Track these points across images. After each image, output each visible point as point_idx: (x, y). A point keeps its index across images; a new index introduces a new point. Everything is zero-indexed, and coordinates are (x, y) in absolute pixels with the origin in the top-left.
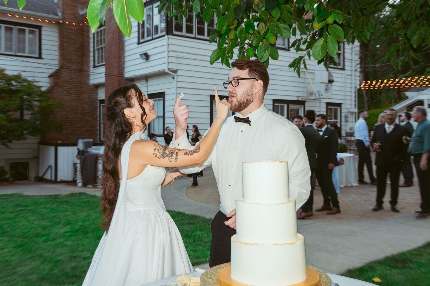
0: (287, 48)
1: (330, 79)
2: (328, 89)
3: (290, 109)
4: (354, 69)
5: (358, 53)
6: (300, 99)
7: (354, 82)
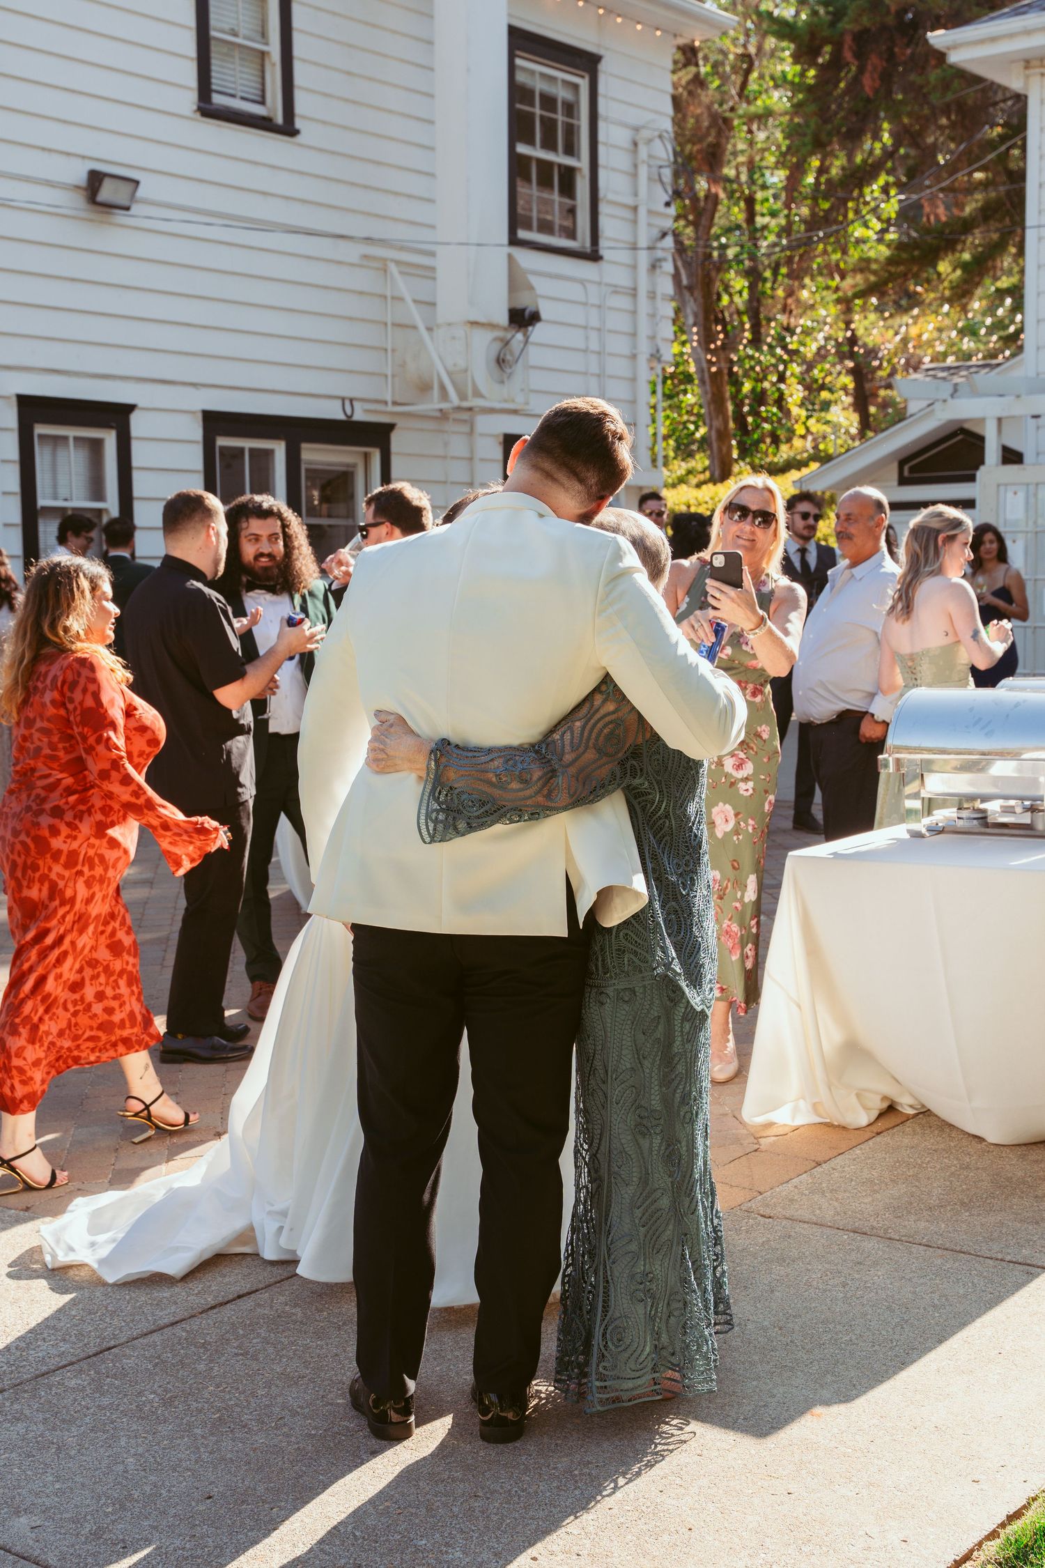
0: (279, 119)
1: (519, 304)
2: (508, 357)
3: (303, 467)
4: (644, 259)
5: (667, 174)
6: (359, 416)
7: (644, 329)
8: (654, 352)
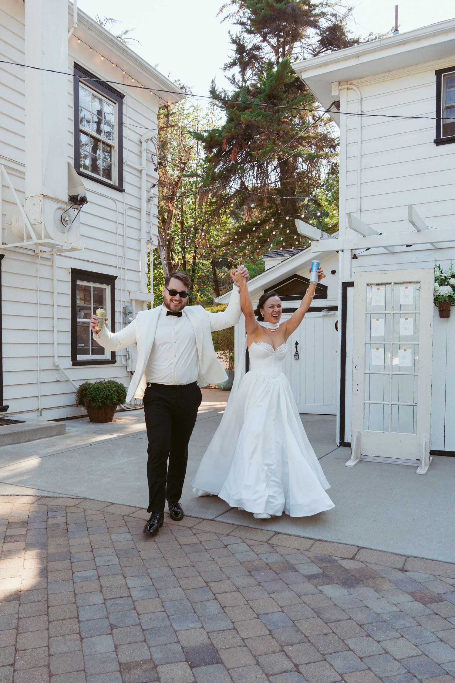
1: (75, 193)
2: (67, 219)
4: (144, 195)
5: (156, 159)
7: (144, 228)
8: (150, 240)
